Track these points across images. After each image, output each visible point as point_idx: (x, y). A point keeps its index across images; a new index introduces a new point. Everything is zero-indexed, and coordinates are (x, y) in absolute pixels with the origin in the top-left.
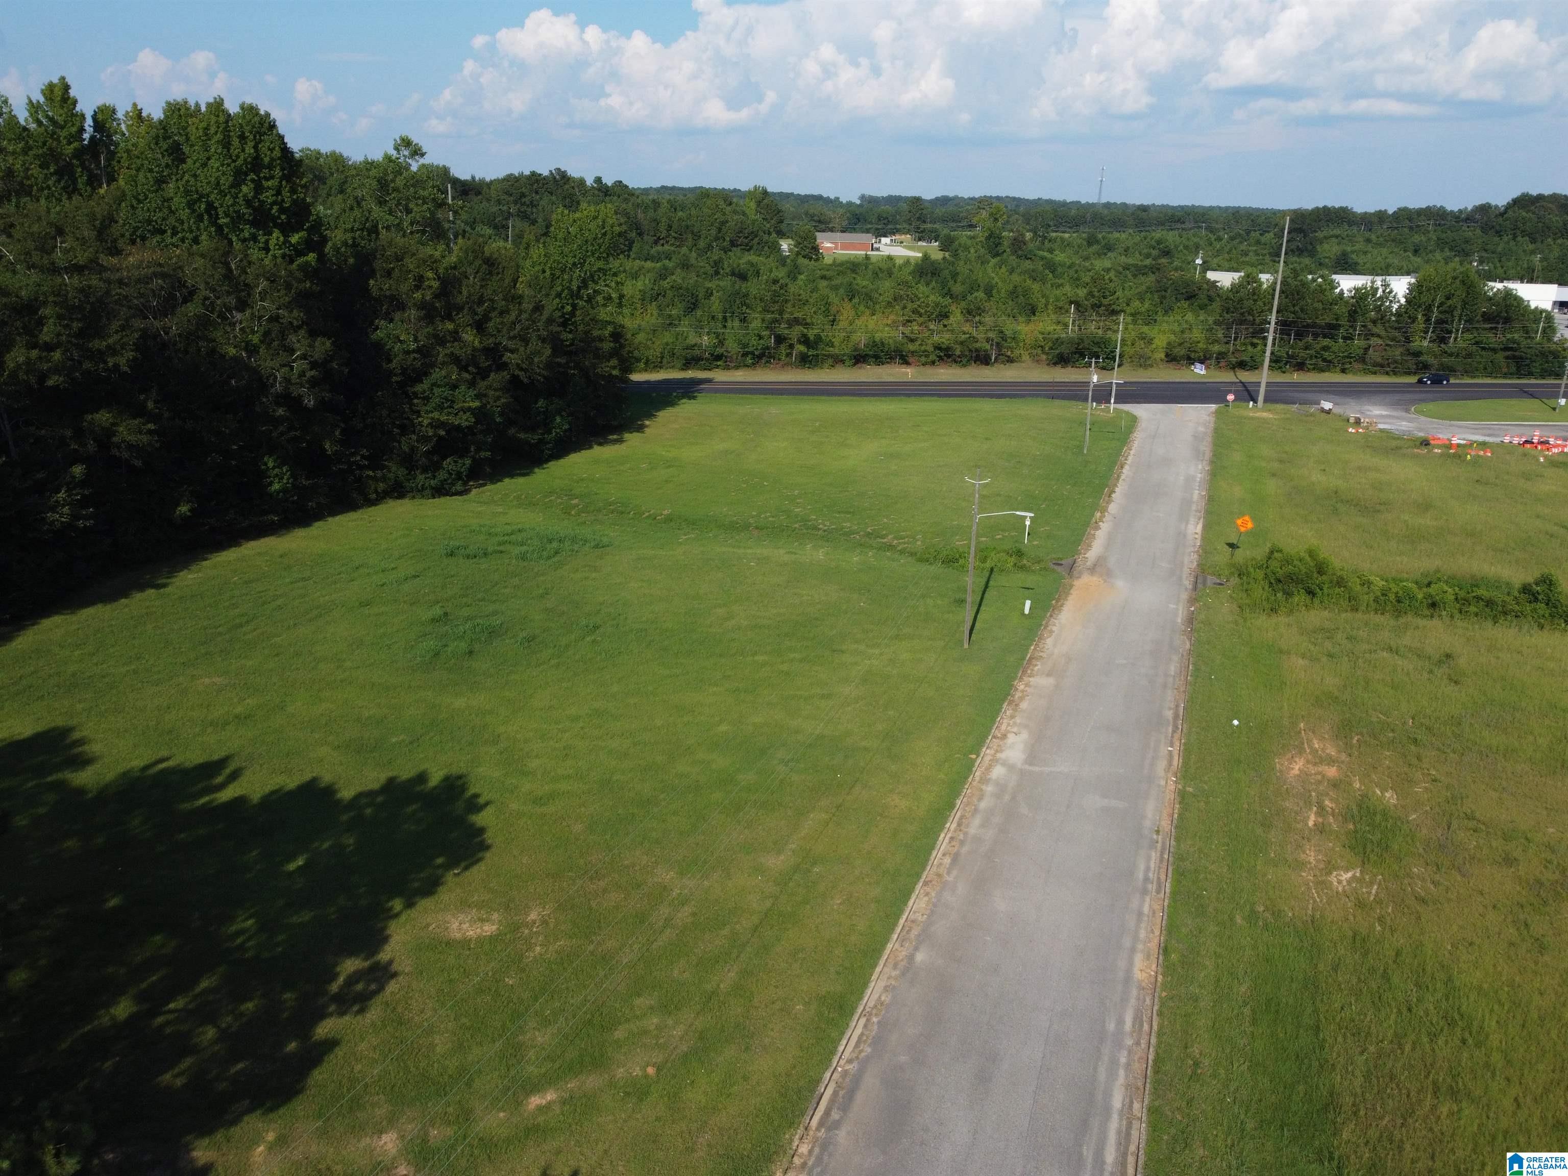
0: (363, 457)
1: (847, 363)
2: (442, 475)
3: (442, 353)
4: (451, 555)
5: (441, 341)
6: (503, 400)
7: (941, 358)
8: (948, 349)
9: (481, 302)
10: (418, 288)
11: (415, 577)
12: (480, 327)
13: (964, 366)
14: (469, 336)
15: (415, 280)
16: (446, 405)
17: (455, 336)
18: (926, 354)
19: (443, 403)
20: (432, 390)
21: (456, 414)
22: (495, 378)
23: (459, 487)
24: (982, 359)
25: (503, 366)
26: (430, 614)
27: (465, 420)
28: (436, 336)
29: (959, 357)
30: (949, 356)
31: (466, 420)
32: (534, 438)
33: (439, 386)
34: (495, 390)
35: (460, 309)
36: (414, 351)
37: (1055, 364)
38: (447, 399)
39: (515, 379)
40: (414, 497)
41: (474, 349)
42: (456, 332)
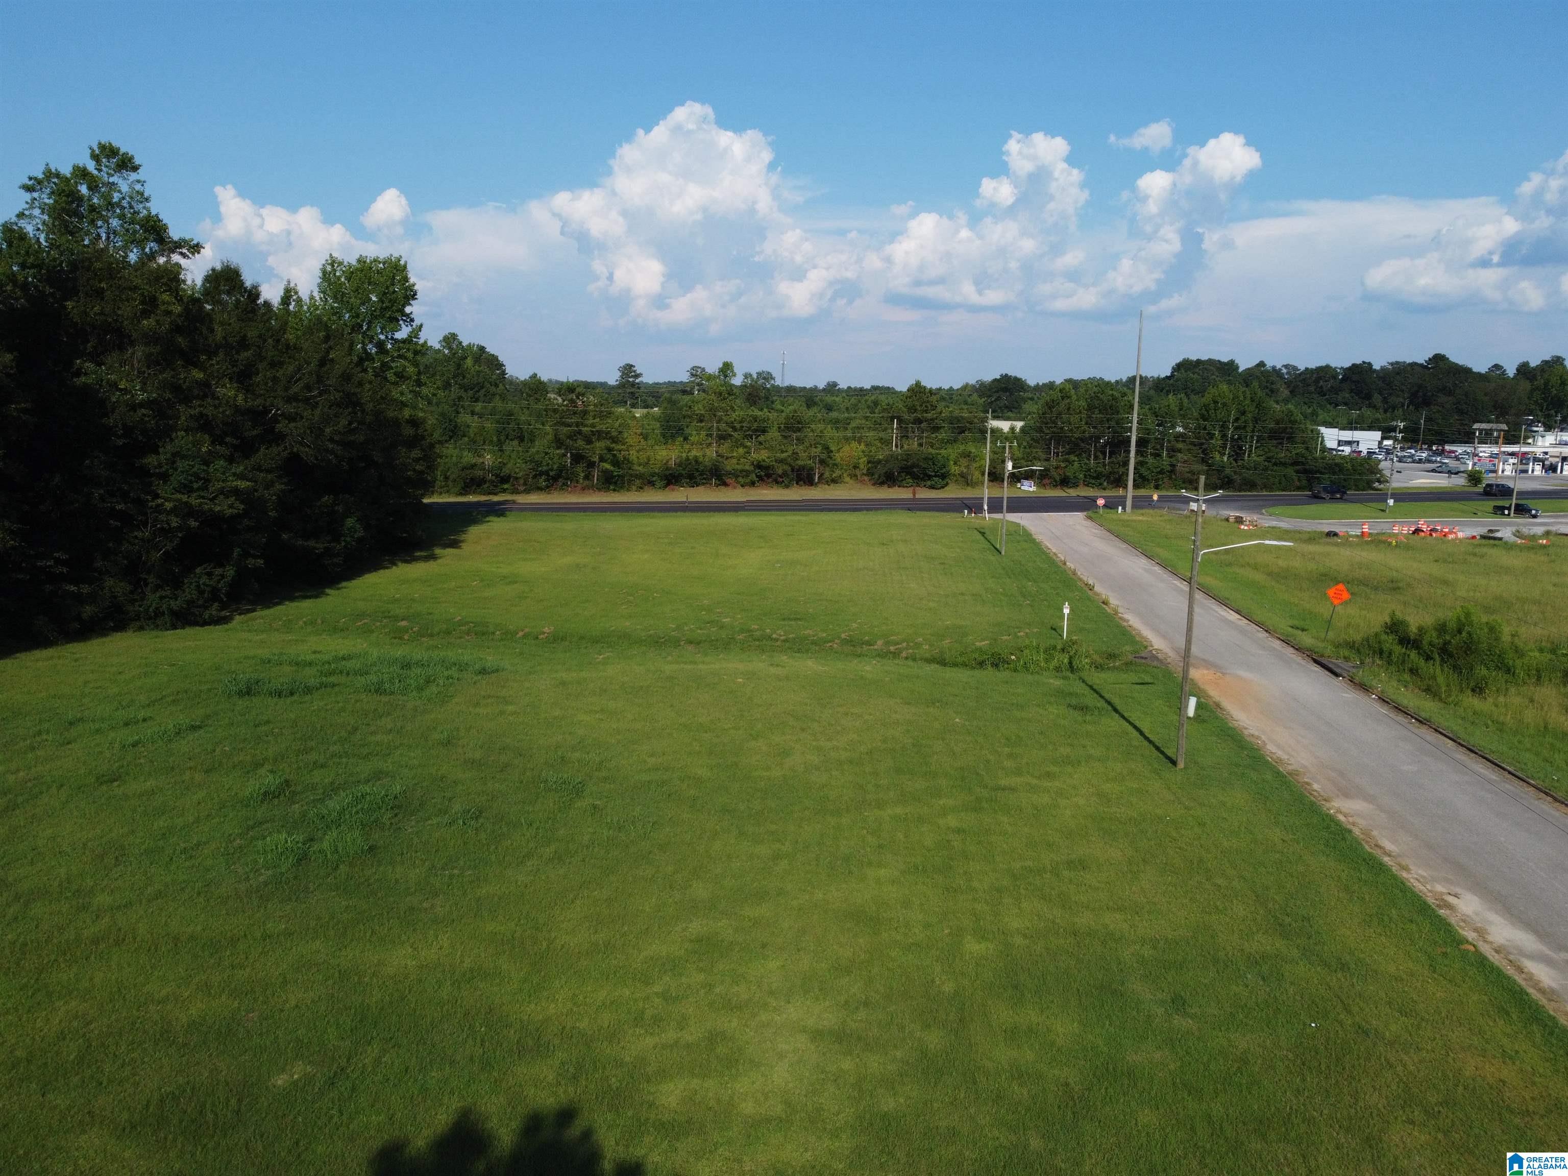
0: (58, 561)
1: (658, 484)
2: (189, 592)
3: (185, 413)
4: (248, 693)
5: (183, 394)
6: (278, 487)
7: (761, 478)
8: (767, 468)
9: (243, 344)
10: (146, 314)
11: (194, 728)
12: (244, 377)
13: (787, 487)
14: (227, 391)
15: (142, 303)
16: (195, 486)
17: (205, 389)
18: (747, 473)
19: (191, 482)
20: (174, 462)
21: (214, 498)
22: (268, 455)
23: (214, 610)
24: (804, 477)
25: (280, 438)
26: (252, 786)
27: (225, 507)
28: (176, 389)
29: (781, 477)
30: (768, 476)
31: (231, 506)
32: (318, 546)
33: (184, 457)
34: (268, 471)
35: (211, 354)
36: (142, 405)
37: (882, 484)
38: (199, 478)
39: (294, 458)
40: (141, 628)
41: (237, 410)
42: (206, 384)
